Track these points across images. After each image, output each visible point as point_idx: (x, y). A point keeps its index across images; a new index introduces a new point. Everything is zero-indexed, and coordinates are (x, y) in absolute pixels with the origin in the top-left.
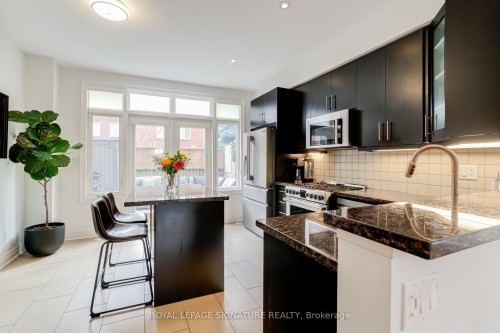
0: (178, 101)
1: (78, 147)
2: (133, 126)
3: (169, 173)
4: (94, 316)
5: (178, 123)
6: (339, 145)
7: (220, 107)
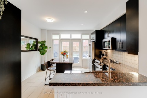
0: (72, 35)
1: (50, 48)
2: (62, 42)
3: (63, 55)
4: (45, 85)
5: (72, 41)
6: (109, 49)
7: (83, 36)
